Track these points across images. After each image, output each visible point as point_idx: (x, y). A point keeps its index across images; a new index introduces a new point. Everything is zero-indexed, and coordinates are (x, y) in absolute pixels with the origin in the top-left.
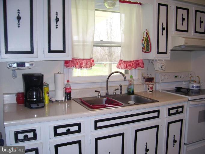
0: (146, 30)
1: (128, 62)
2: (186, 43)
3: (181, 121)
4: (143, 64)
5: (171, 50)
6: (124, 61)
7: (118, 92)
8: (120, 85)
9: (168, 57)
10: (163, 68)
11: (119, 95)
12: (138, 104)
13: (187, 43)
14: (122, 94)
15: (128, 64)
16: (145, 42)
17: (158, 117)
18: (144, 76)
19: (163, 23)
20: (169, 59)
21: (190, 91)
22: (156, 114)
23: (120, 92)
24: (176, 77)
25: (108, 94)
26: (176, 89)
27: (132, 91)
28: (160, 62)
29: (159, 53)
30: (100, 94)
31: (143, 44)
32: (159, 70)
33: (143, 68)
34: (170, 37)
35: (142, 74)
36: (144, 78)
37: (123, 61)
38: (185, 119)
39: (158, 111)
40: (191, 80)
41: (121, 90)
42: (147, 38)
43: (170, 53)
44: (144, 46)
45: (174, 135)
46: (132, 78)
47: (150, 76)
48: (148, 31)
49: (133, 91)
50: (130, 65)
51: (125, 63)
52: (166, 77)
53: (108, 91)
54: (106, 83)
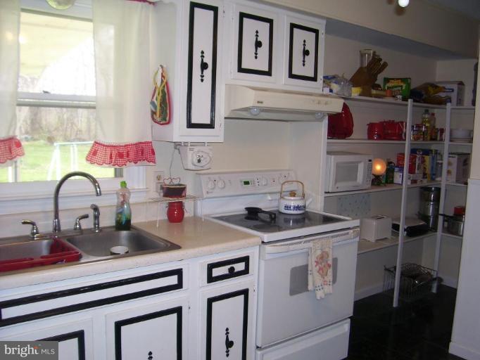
0: (162, 67)
1: (113, 146)
2: (258, 102)
3: (245, 293)
4: (153, 153)
5: (225, 118)
6: (104, 146)
7: (87, 224)
8: (92, 205)
9: (217, 135)
10: (203, 163)
11: (90, 229)
12: (136, 253)
13: (262, 103)
14: (98, 227)
15: (114, 153)
16: (159, 98)
17: (179, 286)
18: (161, 181)
19: (203, 52)
20: (221, 139)
21: (282, 218)
22: (173, 280)
23: (95, 224)
24: (247, 183)
25: (59, 230)
26: (247, 212)
27: (124, 220)
28: (196, 149)
29: (191, 125)
30: (37, 229)
31: (153, 103)
32: (193, 168)
33: (151, 164)
34: (223, 87)
35: (159, 178)
36: (162, 188)
37: (101, 145)
38: (256, 288)
39: (179, 272)
40: (284, 190)
41: (96, 217)
42: (164, 87)
43: (223, 125)
44: (155, 107)
45: (227, 329)
46: (126, 187)
47: (176, 182)
48: (165, 69)
49: (128, 221)
50: (121, 155)
51: (108, 149)
52: (220, 184)
53: (59, 222)
54: (52, 201)
